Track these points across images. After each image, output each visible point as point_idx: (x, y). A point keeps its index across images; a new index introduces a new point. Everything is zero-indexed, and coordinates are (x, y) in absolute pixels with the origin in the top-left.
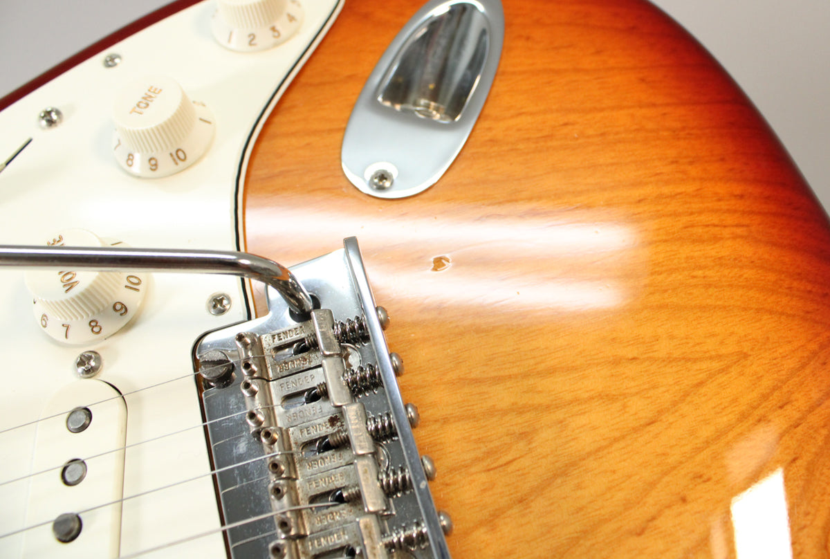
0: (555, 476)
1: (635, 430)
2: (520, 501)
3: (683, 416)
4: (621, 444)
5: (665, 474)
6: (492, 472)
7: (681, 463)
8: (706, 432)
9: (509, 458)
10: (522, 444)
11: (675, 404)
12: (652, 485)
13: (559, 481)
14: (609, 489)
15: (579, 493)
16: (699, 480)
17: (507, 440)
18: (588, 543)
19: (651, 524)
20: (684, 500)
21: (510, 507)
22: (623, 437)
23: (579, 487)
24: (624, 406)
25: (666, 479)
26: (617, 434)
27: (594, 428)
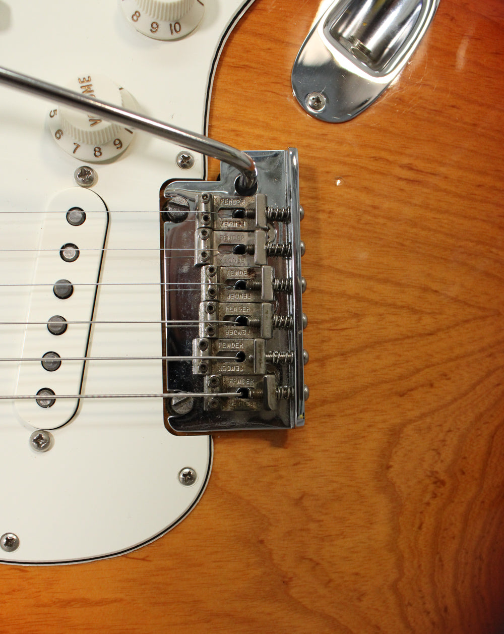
0: (366, 347)
1: (421, 335)
2: (342, 355)
3: (450, 337)
4: (410, 341)
5: (428, 367)
6: (331, 332)
7: (438, 364)
8: (458, 351)
9: (344, 326)
10: (354, 321)
11: (448, 328)
12: (418, 371)
13: (368, 350)
14: (394, 365)
15: (377, 361)
16: (444, 377)
17: (346, 315)
18: (372, 392)
19: (409, 393)
20: (432, 385)
21: (335, 356)
22: (412, 337)
23: (378, 357)
24: (420, 319)
25: (427, 370)
26: (410, 334)
27: (398, 326)
